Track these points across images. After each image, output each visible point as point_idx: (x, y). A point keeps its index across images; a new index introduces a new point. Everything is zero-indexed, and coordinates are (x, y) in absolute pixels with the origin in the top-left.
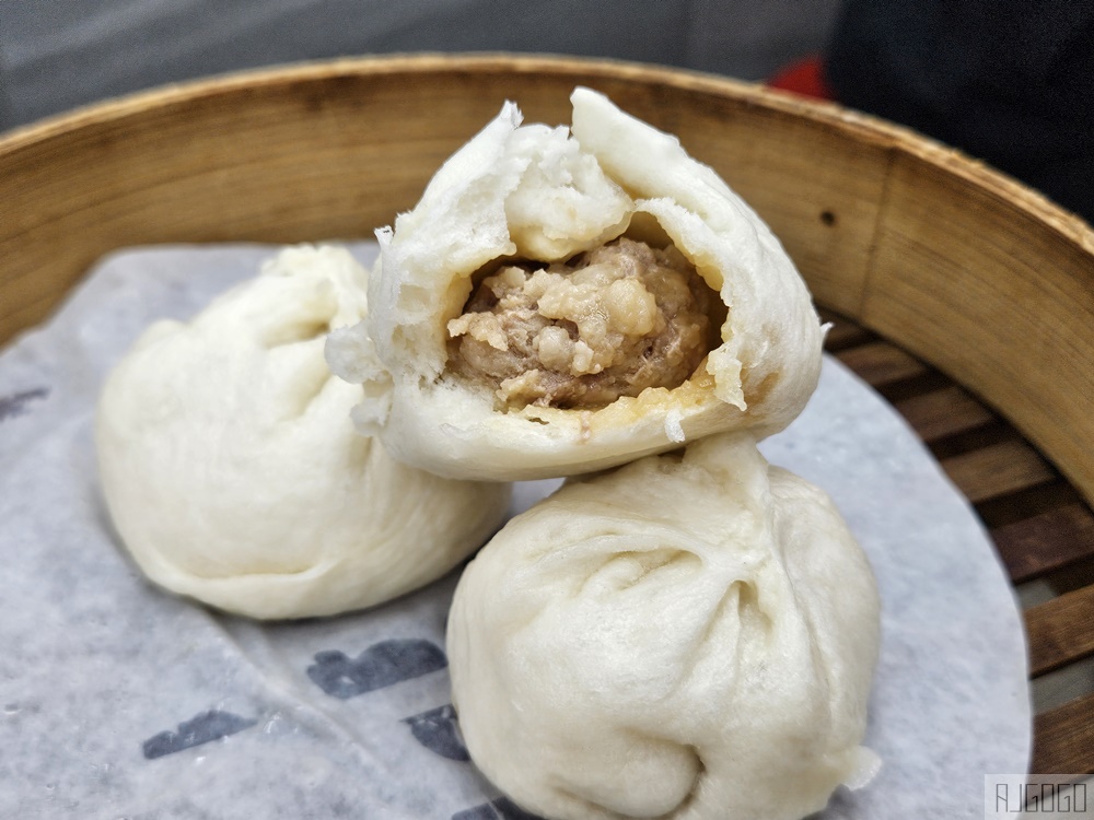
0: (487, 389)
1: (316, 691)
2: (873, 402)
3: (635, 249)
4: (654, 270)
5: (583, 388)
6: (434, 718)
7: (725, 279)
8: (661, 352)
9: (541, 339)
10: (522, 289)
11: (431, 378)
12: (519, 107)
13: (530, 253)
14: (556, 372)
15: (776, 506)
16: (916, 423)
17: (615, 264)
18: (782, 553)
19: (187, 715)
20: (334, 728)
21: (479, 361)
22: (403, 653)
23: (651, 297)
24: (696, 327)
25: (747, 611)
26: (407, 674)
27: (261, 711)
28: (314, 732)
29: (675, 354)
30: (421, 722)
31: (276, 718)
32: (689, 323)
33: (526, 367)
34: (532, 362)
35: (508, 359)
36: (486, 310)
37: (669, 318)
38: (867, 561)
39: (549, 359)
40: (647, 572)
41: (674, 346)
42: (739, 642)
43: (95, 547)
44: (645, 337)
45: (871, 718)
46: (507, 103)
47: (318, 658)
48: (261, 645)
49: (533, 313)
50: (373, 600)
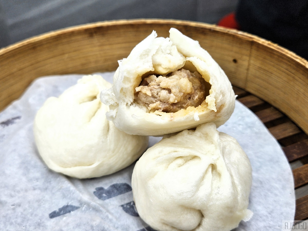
0: (145, 107)
1: (96, 198)
2: (249, 112)
3: (186, 72)
4: (191, 77)
5: (172, 107)
6: (129, 205)
7: (210, 78)
8: (193, 99)
9: (161, 93)
10: (155, 81)
11: (129, 103)
12: (156, 32)
13: (157, 72)
14: (165, 102)
15: (221, 143)
16: (261, 118)
17: (181, 75)
18: (223, 156)
19: (61, 206)
20: (101, 208)
21: (143, 99)
22: (120, 187)
23: (191, 83)
24: (202, 93)
25: (214, 172)
26: (121, 193)
27: (81, 204)
28: (96, 210)
29: (197, 99)
30: (125, 206)
31: (85, 206)
32: (201, 92)
33: (156, 101)
34: (158, 100)
35: (151, 98)
36: (145, 85)
37: (195, 90)
38: (247, 158)
39: (163, 98)
40: (186, 162)
41: (196, 97)
42: (212, 181)
43: (34, 160)
44: (189, 94)
45: (250, 202)
46: (153, 31)
47: (96, 189)
48: (81, 186)
49: (158, 87)
50: (111, 172)
